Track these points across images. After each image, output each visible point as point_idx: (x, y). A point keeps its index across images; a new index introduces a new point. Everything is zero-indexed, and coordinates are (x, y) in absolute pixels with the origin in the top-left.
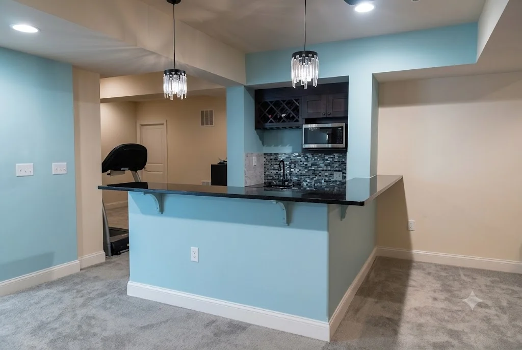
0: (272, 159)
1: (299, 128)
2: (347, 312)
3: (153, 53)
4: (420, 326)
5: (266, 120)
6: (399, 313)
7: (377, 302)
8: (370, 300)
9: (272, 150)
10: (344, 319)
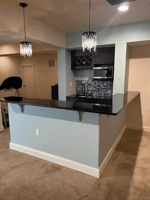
0: (79, 83)
1: (92, 69)
2: (110, 160)
3: (16, 33)
4: (144, 169)
5: (76, 65)
6: (134, 161)
7: (124, 155)
8: (121, 153)
9: (79, 79)
10: (107, 165)
